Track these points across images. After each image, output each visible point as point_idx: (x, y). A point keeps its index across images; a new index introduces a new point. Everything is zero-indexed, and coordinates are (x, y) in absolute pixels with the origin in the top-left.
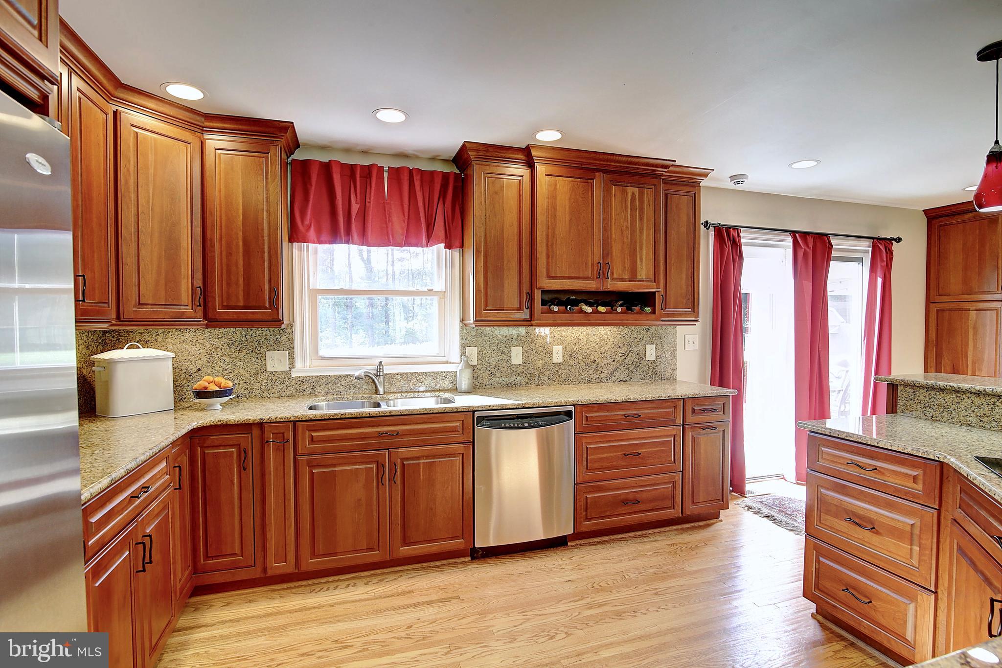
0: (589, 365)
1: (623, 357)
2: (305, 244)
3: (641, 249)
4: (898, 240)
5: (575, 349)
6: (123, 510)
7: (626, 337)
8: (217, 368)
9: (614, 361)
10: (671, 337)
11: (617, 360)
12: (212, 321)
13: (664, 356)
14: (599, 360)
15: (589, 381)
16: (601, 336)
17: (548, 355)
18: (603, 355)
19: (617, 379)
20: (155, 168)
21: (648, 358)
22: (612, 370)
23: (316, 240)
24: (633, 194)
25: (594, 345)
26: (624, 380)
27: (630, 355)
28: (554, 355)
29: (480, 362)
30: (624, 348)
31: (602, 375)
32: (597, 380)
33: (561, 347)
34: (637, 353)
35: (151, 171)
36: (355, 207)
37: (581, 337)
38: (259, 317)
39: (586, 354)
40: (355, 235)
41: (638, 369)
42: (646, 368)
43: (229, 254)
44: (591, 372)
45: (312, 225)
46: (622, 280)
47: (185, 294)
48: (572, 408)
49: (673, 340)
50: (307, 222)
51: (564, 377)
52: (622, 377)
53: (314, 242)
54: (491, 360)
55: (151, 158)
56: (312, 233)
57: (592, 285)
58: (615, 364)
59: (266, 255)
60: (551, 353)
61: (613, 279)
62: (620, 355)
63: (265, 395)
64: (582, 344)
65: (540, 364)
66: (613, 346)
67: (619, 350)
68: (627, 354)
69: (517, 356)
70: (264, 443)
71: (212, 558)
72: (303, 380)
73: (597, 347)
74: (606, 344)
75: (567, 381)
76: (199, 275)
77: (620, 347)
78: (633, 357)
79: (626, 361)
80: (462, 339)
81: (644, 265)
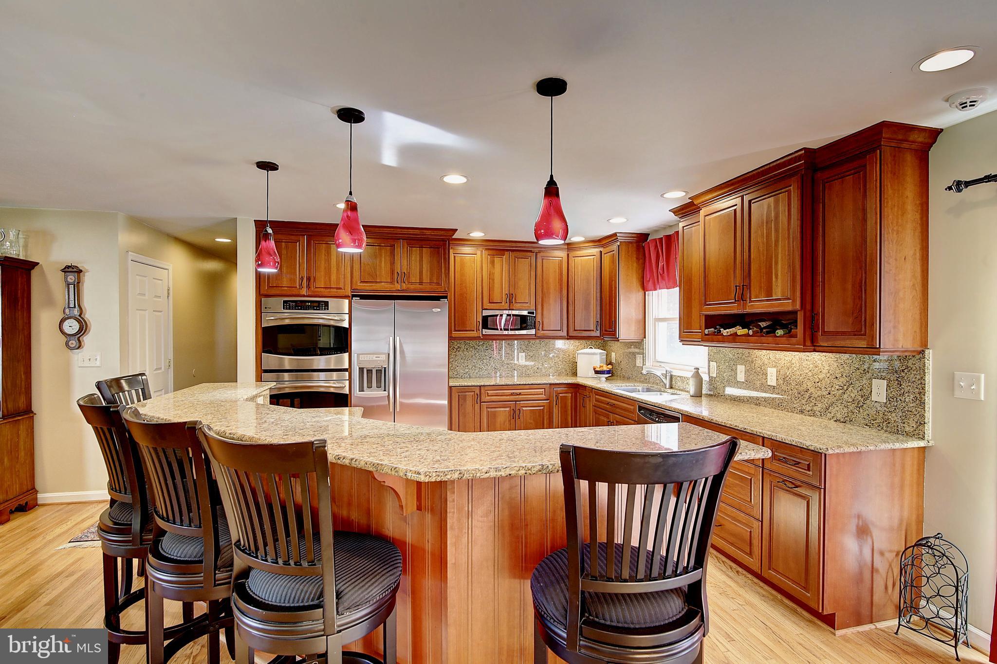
0: (802, 394)
1: (841, 391)
2: (651, 292)
3: (776, 263)
5: (788, 374)
7: (844, 365)
9: (829, 394)
10: (915, 372)
11: (833, 393)
12: (604, 337)
13: (903, 399)
14: (812, 390)
15: (802, 412)
16: (815, 362)
17: (764, 376)
18: (817, 384)
19: (833, 417)
20: (581, 272)
21: (874, 397)
22: (826, 404)
23: (653, 288)
24: (769, 205)
25: (807, 371)
26: (842, 420)
27: (850, 389)
28: (769, 377)
29: (718, 375)
30: (842, 380)
31: (815, 408)
32: (810, 412)
33: (776, 370)
34: (859, 388)
37: (794, 362)
39: (798, 381)
40: (662, 283)
41: (861, 411)
44: (804, 402)
45: (651, 279)
46: (759, 300)
47: (592, 325)
48: (679, 416)
49: (918, 377)
50: (648, 279)
52: (839, 416)
53: (651, 290)
55: (580, 268)
56: (650, 284)
57: (733, 308)
58: (832, 398)
59: (613, 304)
60: (766, 375)
62: (837, 387)
64: (795, 369)
65: (758, 384)
66: (828, 375)
67: (836, 381)
68: (845, 388)
69: (741, 372)
73: (811, 374)
74: (821, 372)
75: (780, 406)
76: (599, 315)
77: (837, 378)
78: (853, 393)
79: (845, 396)
80: (709, 355)
81: (779, 281)
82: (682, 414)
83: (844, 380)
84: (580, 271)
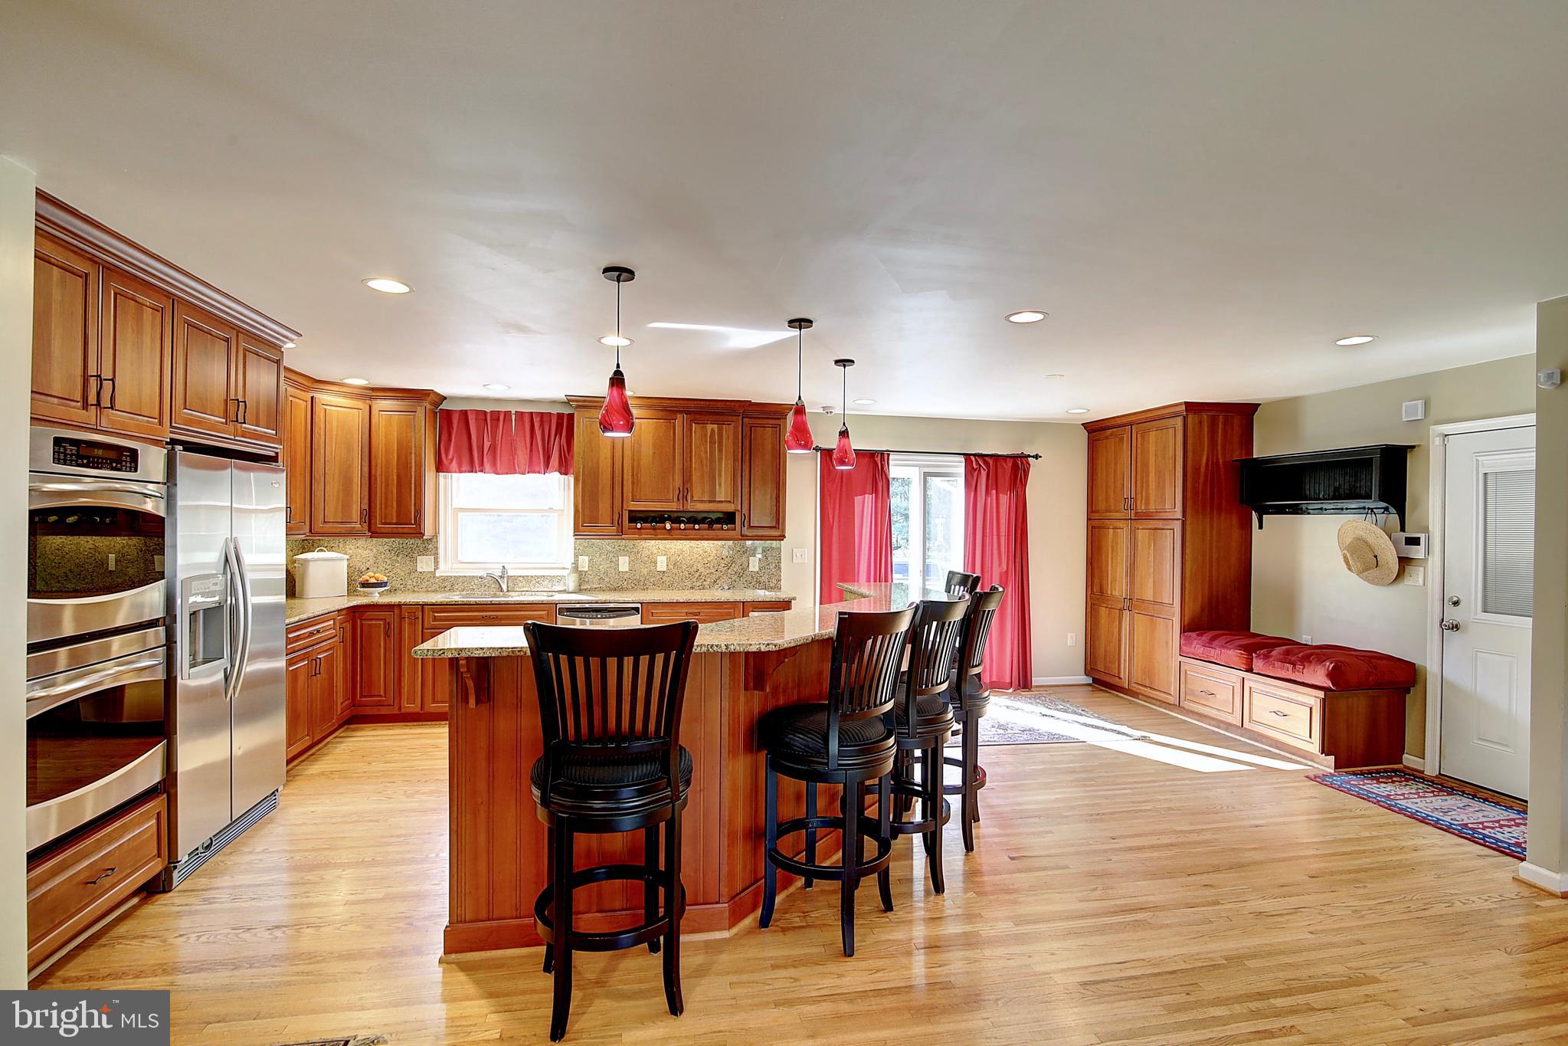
0: (692, 574)
1: (726, 568)
2: (450, 474)
3: (720, 475)
4: (1037, 457)
5: (678, 560)
6: (305, 638)
7: (729, 549)
8: (381, 568)
9: (717, 571)
10: (775, 550)
11: (720, 570)
12: (374, 533)
13: (768, 568)
14: (702, 570)
15: (692, 588)
16: (702, 549)
17: (653, 564)
18: (706, 565)
19: (720, 587)
20: (337, 430)
21: (751, 569)
22: (714, 580)
23: (457, 470)
24: (712, 430)
25: (697, 557)
26: (727, 588)
27: (733, 566)
28: (658, 564)
29: (590, 568)
30: (727, 559)
31: (704, 583)
32: (700, 586)
33: (665, 557)
34: (740, 564)
35: (334, 433)
36: (487, 445)
37: (684, 549)
38: (406, 531)
39: (689, 564)
40: (487, 466)
41: (742, 579)
42: (750, 578)
43: (387, 485)
44: (694, 580)
45: (455, 459)
46: (702, 501)
47: (355, 515)
48: (639, 606)
49: (777, 553)
50: (450, 457)
51: (668, 584)
52: (726, 584)
53: (455, 472)
54: (601, 567)
55: (335, 424)
56: (454, 464)
57: (673, 506)
58: (718, 574)
59: (413, 486)
60: (655, 563)
61: (692, 501)
62: (723, 565)
63: (416, 589)
64: (686, 556)
65: (645, 571)
66: (715, 557)
67: (722, 561)
68: (729, 565)
69: (624, 563)
70: (402, 618)
71: (365, 697)
72: (445, 579)
73: (700, 558)
74: (709, 555)
75: (670, 587)
76: (366, 500)
77: (723, 559)
78: (736, 568)
79: (729, 571)
80: (575, 549)
81: (723, 489)
82: (641, 603)
83: (728, 560)
84: (335, 429)
